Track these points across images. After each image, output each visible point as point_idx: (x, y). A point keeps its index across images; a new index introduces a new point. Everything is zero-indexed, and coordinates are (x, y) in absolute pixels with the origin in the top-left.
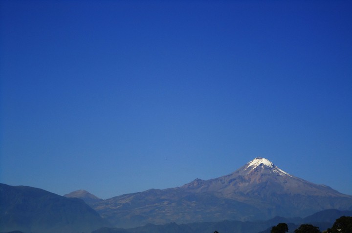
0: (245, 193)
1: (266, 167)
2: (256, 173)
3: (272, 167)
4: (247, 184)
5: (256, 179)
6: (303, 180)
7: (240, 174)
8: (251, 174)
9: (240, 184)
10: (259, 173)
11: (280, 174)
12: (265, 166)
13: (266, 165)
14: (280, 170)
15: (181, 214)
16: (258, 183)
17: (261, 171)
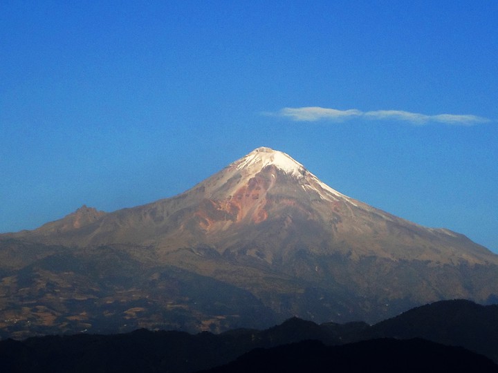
0: (221, 251)
1: (283, 177)
2: (253, 192)
3: (300, 175)
4: (229, 223)
5: (252, 210)
6: (388, 215)
7: (208, 194)
8: (240, 195)
9: (206, 223)
10: (262, 194)
11: (323, 197)
12: (280, 173)
13: (282, 171)
14: (323, 186)
15: (27, 309)
16: (257, 222)
17: (266, 186)
